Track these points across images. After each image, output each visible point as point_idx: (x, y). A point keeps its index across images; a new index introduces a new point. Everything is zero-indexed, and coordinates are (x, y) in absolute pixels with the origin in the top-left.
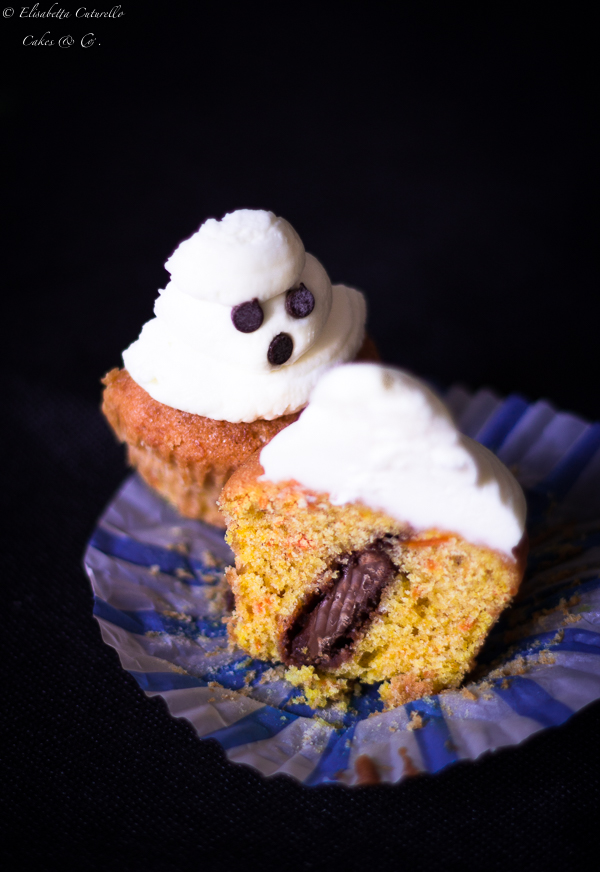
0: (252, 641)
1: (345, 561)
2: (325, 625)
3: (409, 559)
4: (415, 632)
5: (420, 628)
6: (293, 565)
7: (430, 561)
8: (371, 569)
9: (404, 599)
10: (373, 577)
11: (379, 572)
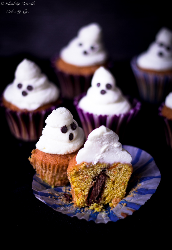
0: (81, 203)
1: (97, 178)
2: (95, 193)
3: (110, 172)
4: (113, 189)
5: (114, 188)
6: (85, 183)
7: (114, 171)
8: (102, 178)
9: (110, 182)
10: (103, 180)
11: (104, 178)
